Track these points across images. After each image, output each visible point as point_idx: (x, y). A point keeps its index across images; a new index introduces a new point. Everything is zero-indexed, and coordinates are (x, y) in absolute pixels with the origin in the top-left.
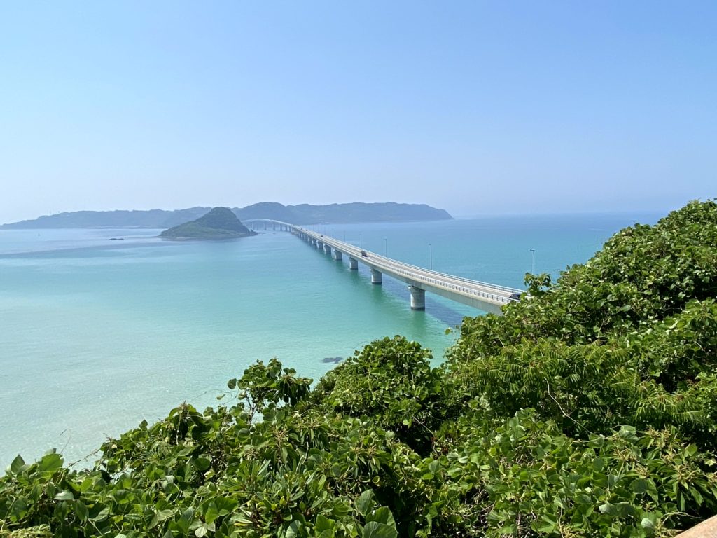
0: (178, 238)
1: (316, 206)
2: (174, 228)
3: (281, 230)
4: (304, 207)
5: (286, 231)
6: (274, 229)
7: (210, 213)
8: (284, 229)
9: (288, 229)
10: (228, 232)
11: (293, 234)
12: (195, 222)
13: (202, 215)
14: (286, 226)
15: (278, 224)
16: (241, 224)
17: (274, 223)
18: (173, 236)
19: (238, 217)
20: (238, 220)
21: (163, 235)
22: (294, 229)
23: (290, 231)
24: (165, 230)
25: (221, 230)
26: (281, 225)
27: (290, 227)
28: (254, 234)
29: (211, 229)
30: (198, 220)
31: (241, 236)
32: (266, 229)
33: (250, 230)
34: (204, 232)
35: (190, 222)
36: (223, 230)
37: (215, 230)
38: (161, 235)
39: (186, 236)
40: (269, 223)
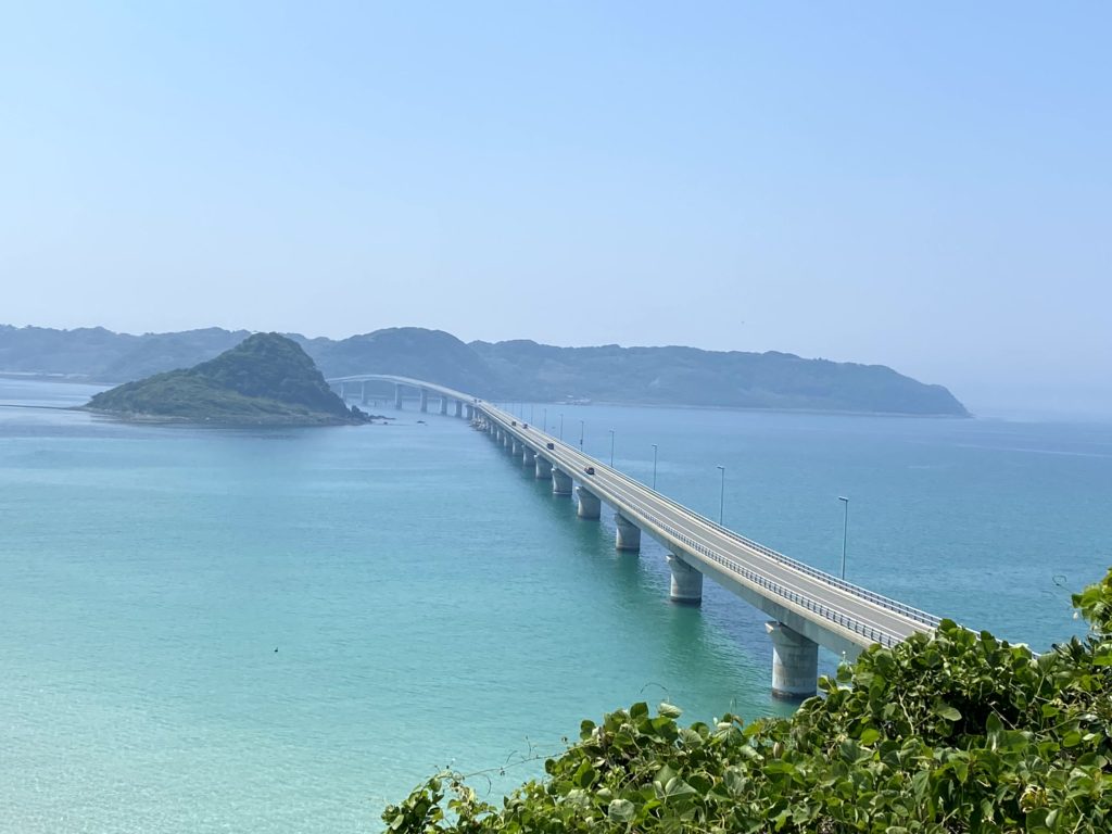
0: (137, 416)
1: (557, 349)
2: (131, 386)
3: (444, 413)
4: (523, 352)
5: (459, 415)
6: (424, 410)
7: (238, 348)
8: (452, 409)
9: (465, 413)
10: (283, 406)
11: (476, 426)
12: (192, 372)
13: (213, 354)
14: (459, 403)
15: (438, 394)
16: (327, 385)
17: (425, 391)
18: (125, 410)
19: (319, 365)
20: (319, 376)
21: (98, 403)
22: (479, 411)
23: (470, 418)
24: (105, 389)
25: (263, 401)
26: (446, 398)
27: (470, 407)
28: (359, 418)
29: (235, 396)
30: (204, 367)
31: (322, 424)
32: (399, 407)
33: (349, 407)
34: (216, 404)
35: (178, 370)
36: (271, 402)
37: (249, 400)
38: (89, 405)
39: (161, 412)
40: (412, 392)
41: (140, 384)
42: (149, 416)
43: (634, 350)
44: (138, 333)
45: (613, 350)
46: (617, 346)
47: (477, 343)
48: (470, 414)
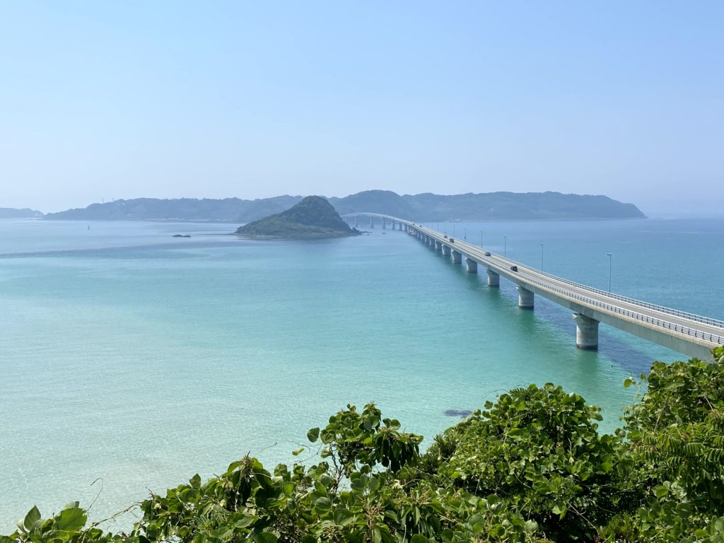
0: (258, 236)
1: (444, 196)
2: (254, 223)
3: (394, 229)
4: (428, 198)
5: (401, 230)
6: (384, 228)
7: (300, 203)
8: (397, 227)
9: (403, 228)
10: (322, 229)
11: (410, 234)
12: (281, 215)
13: (289, 207)
14: (401, 224)
15: (389, 220)
16: (341, 219)
17: (384, 219)
18: (252, 234)
19: (337, 209)
20: (337, 214)
21: (240, 231)
22: (410, 227)
23: (406, 231)
24: (243, 225)
25: (313, 227)
26: (394, 222)
27: (406, 225)
28: (356, 232)
29: (300, 225)
30: (286, 213)
31: (340, 236)
32: (372, 227)
33: (351, 228)
34: (292, 230)
35: (274, 215)
36: (317, 227)
37: (307, 227)
38: (237, 232)
39: (269, 234)
40: (378, 219)
41: (258, 222)
42: (263, 236)
43: (481, 195)
44: (252, 199)
45: (471, 195)
46: (472, 193)
47: (406, 196)
48: (406, 228)
